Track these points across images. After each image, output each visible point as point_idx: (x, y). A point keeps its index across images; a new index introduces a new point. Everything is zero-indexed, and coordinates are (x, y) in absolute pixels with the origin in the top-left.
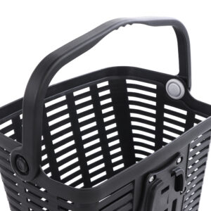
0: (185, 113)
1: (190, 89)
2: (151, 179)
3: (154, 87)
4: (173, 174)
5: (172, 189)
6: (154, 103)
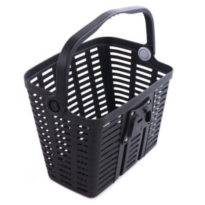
0: (151, 70)
1: (154, 53)
2: (132, 114)
3: (130, 52)
4: (145, 111)
5: (144, 121)
6: (129, 63)
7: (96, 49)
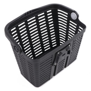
0: (76, 25)
2: (59, 53)
3: (67, 14)
6: (66, 19)
7: (51, 11)
